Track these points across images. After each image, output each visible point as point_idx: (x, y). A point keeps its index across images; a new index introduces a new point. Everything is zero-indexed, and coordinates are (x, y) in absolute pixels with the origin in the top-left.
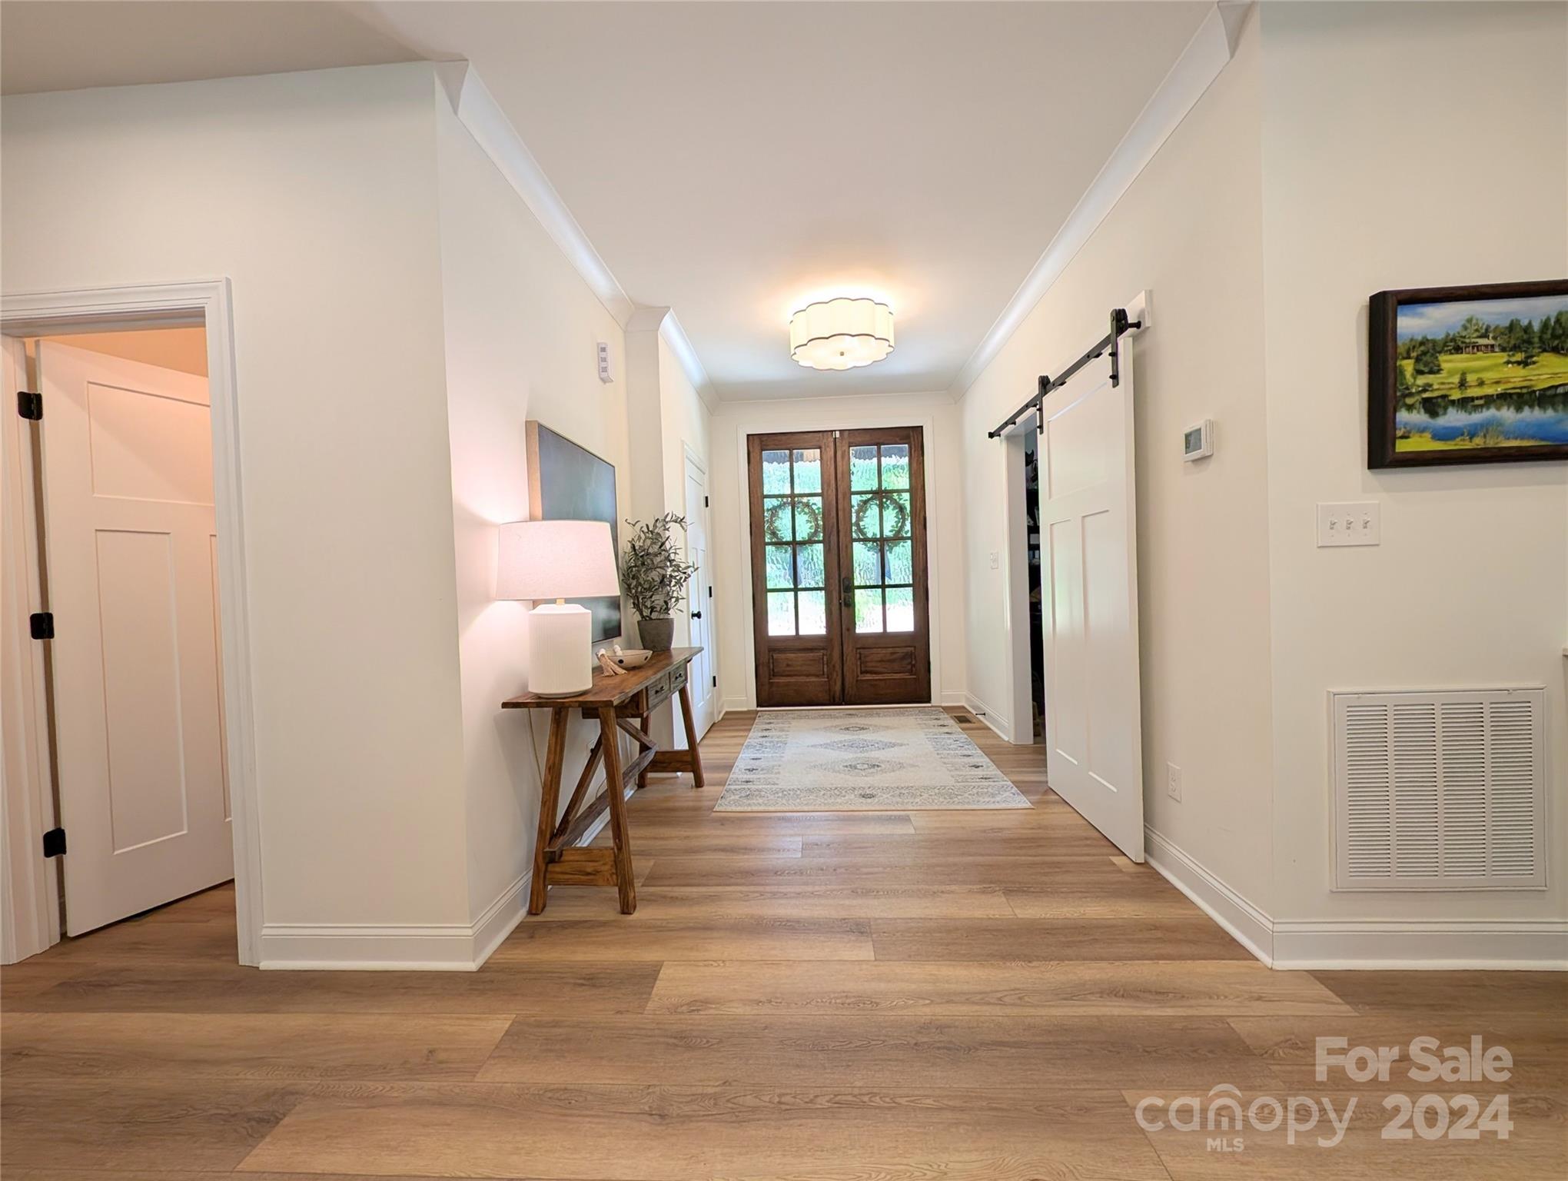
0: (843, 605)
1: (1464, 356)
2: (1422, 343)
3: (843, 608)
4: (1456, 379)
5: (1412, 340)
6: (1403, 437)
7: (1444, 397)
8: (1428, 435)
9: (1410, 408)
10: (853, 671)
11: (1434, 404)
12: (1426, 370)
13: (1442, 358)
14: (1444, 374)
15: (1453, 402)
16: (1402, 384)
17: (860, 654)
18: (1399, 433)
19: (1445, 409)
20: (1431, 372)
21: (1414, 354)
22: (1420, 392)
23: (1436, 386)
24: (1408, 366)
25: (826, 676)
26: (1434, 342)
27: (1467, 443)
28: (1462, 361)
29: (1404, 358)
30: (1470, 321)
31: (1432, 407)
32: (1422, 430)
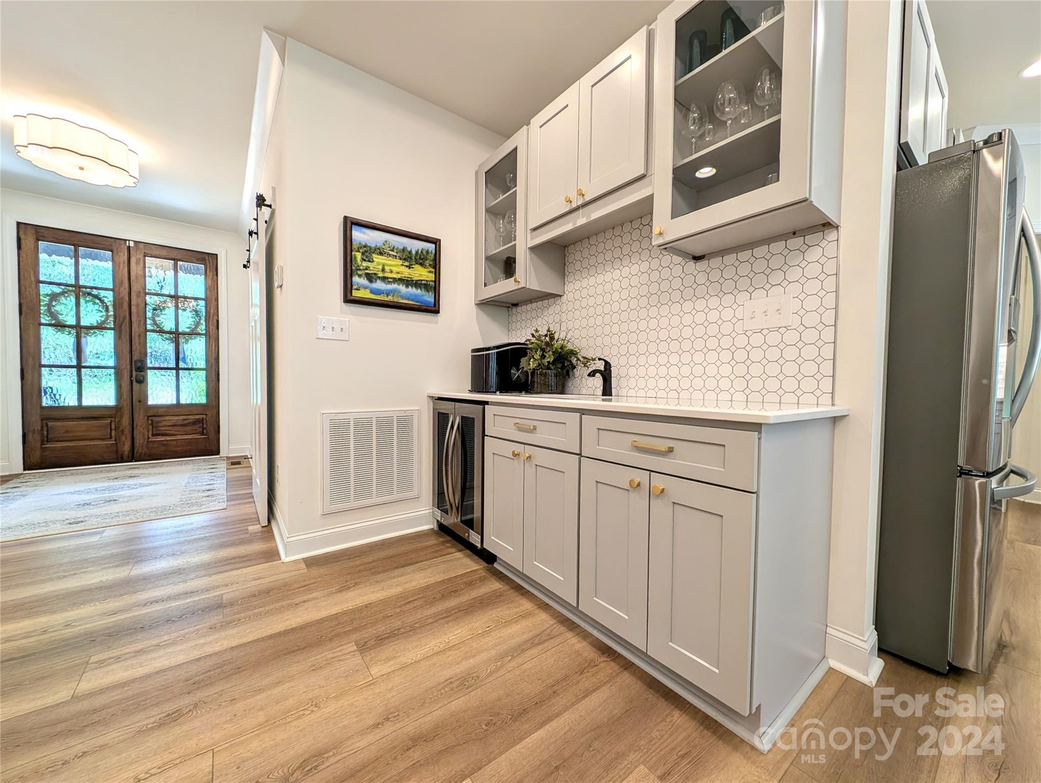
0: (134, 381)
1: (384, 257)
2: (365, 247)
3: (135, 384)
4: (380, 267)
5: (360, 243)
6: (356, 289)
7: (375, 274)
8: (368, 291)
9: (360, 276)
10: (143, 435)
11: (372, 277)
12: (367, 259)
13: (374, 256)
14: (375, 264)
15: (379, 277)
16: (356, 264)
17: (152, 420)
18: (355, 287)
19: (376, 280)
20: (369, 261)
21: (361, 251)
22: (364, 269)
23: (371, 268)
24: (359, 256)
25: (114, 439)
26: (370, 247)
27: (386, 297)
28: (382, 259)
29: (357, 251)
30: (386, 242)
31: (370, 277)
32: (366, 288)
